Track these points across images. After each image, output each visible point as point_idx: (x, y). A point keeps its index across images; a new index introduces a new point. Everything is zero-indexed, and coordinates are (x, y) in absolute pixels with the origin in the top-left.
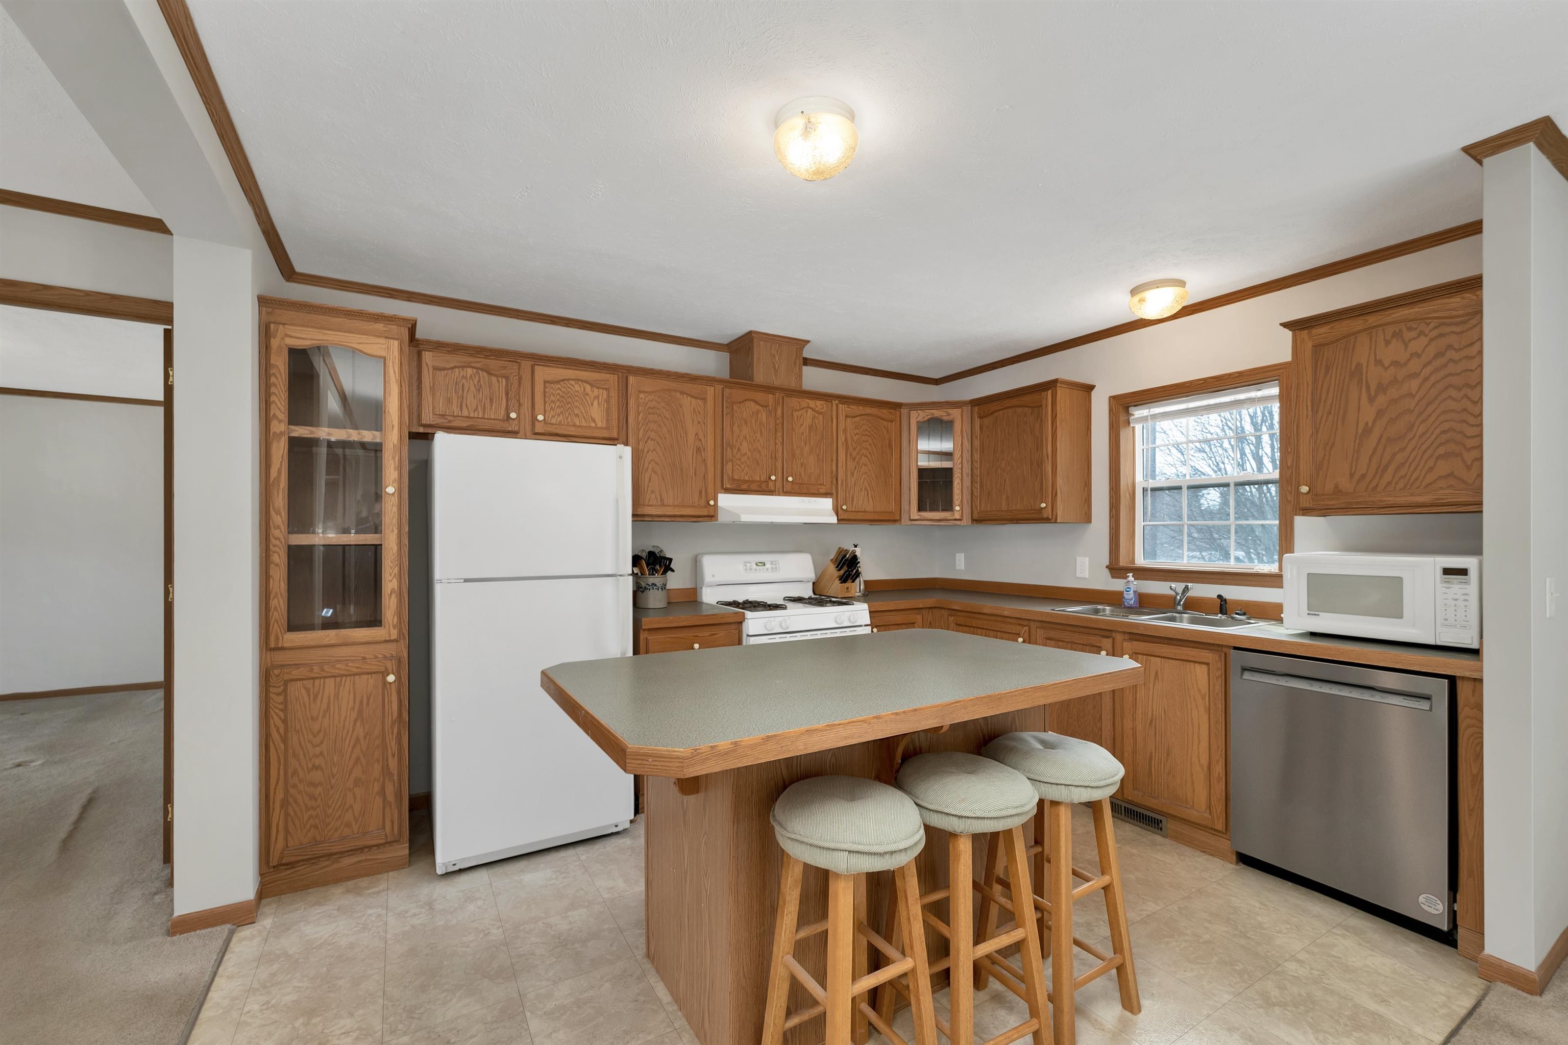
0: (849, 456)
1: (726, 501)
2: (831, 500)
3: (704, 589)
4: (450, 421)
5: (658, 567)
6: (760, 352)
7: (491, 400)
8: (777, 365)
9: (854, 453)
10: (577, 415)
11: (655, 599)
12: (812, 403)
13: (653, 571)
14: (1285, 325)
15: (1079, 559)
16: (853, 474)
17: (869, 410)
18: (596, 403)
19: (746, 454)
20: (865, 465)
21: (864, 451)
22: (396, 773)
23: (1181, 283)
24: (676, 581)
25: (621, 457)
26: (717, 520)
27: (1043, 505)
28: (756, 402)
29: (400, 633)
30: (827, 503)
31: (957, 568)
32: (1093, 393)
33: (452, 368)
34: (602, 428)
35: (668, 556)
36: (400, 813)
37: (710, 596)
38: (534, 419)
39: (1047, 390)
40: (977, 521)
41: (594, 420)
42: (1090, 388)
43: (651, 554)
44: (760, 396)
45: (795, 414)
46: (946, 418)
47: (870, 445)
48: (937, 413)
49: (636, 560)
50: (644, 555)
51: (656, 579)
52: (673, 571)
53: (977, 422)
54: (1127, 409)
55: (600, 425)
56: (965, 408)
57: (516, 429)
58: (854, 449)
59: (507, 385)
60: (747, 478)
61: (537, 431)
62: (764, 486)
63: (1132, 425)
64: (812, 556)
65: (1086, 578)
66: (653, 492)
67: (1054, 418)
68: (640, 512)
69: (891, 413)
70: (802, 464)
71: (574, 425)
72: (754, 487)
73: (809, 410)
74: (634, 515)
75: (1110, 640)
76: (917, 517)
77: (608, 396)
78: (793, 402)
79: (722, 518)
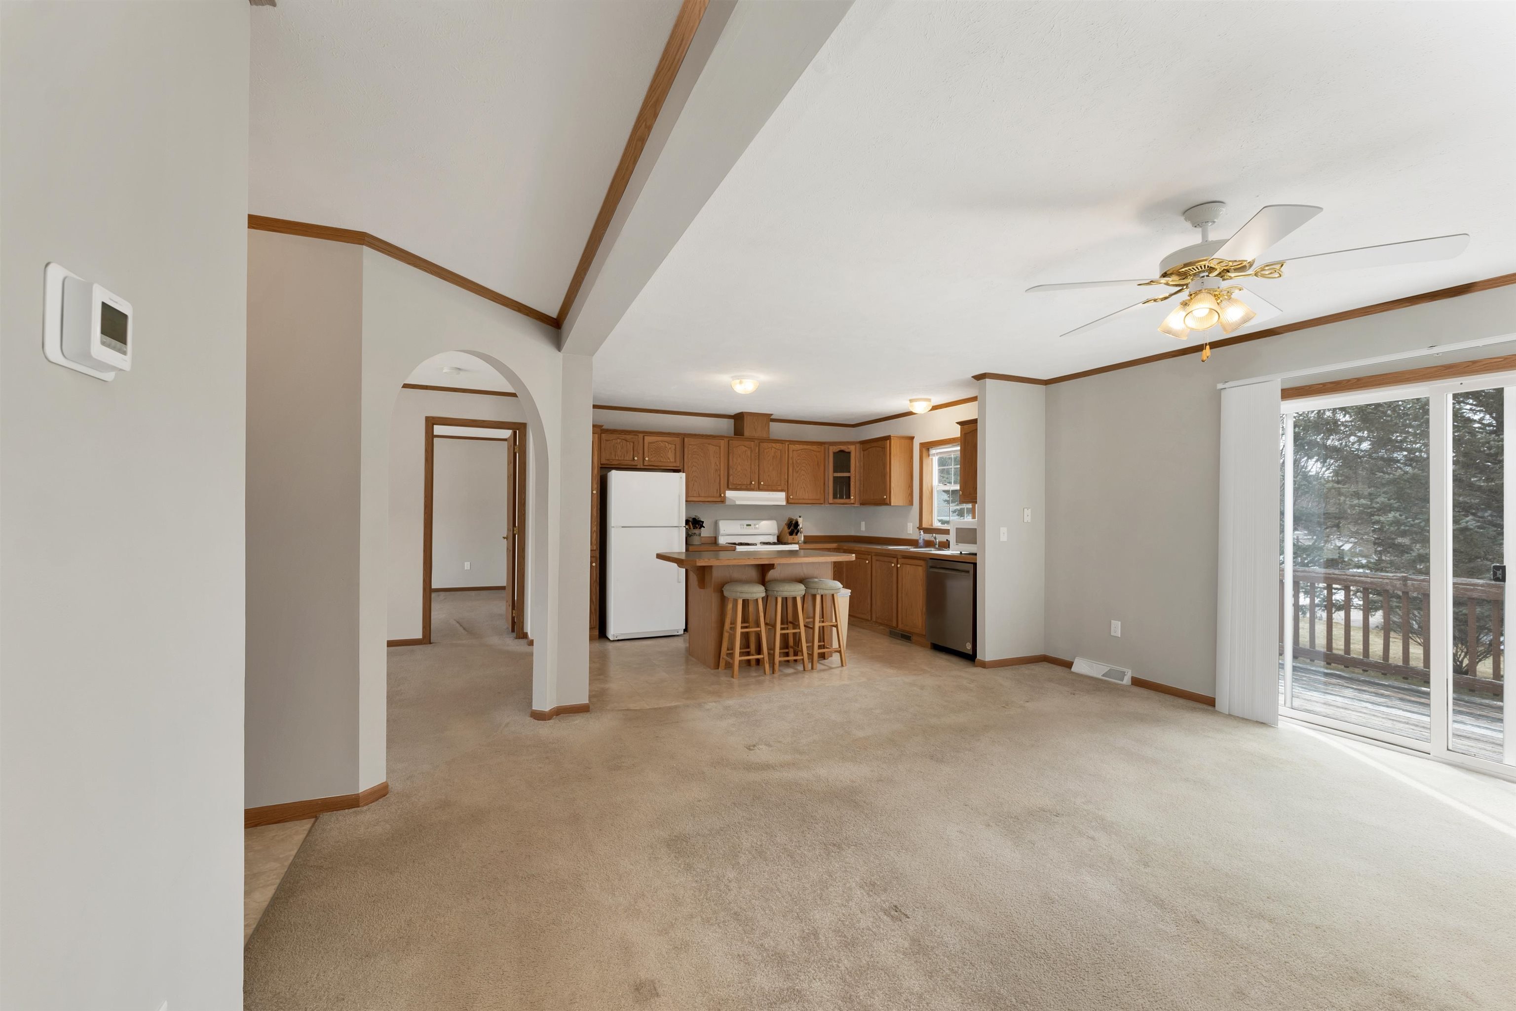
0: (794, 470)
1: (729, 494)
2: (785, 493)
3: (720, 537)
4: (612, 462)
5: (697, 526)
6: (747, 422)
7: (627, 453)
8: (756, 427)
9: (797, 469)
10: (662, 457)
11: (696, 540)
12: (774, 445)
13: (695, 528)
14: (958, 423)
15: (908, 524)
16: (796, 480)
17: (805, 447)
18: (670, 451)
19: (740, 471)
20: (803, 475)
21: (803, 468)
22: (595, 601)
23: (929, 400)
24: (705, 532)
25: (681, 478)
26: (725, 503)
27: (885, 497)
28: (745, 446)
29: (597, 548)
30: (782, 495)
31: (862, 530)
32: (914, 440)
33: (612, 440)
34: (673, 462)
35: (702, 520)
36: (596, 617)
37: (722, 541)
38: (644, 459)
39: (887, 440)
40: (863, 504)
41: (669, 459)
42: (912, 438)
43: (694, 519)
44: (747, 443)
45: (765, 451)
46: (847, 450)
47: (807, 465)
48: (843, 448)
49: (687, 522)
50: (691, 520)
51: (696, 531)
52: (704, 527)
53: (862, 452)
54: (928, 450)
55: (671, 460)
56: (857, 445)
57: (637, 464)
58: (797, 467)
59: (633, 446)
60: (740, 483)
61: (645, 464)
62: (748, 487)
63: (930, 457)
64: (777, 521)
65: (911, 534)
66: (695, 490)
67: (890, 454)
68: (690, 499)
69: (819, 448)
70: (769, 476)
71: (660, 461)
72: (744, 487)
73: (773, 448)
74: (686, 501)
75: (896, 559)
76: (832, 502)
77: (675, 448)
78: (765, 445)
79: (727, 503)
